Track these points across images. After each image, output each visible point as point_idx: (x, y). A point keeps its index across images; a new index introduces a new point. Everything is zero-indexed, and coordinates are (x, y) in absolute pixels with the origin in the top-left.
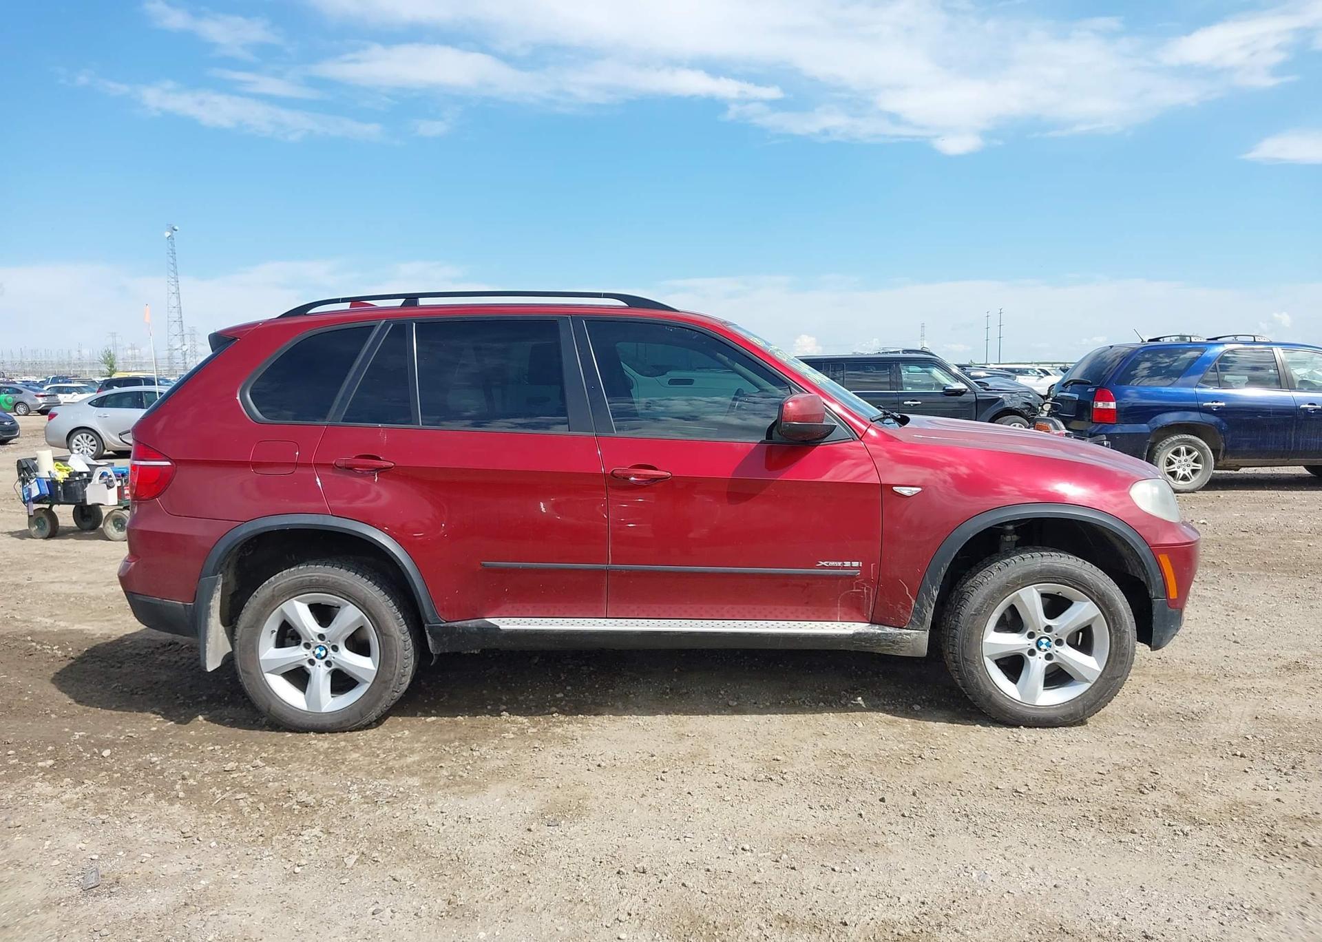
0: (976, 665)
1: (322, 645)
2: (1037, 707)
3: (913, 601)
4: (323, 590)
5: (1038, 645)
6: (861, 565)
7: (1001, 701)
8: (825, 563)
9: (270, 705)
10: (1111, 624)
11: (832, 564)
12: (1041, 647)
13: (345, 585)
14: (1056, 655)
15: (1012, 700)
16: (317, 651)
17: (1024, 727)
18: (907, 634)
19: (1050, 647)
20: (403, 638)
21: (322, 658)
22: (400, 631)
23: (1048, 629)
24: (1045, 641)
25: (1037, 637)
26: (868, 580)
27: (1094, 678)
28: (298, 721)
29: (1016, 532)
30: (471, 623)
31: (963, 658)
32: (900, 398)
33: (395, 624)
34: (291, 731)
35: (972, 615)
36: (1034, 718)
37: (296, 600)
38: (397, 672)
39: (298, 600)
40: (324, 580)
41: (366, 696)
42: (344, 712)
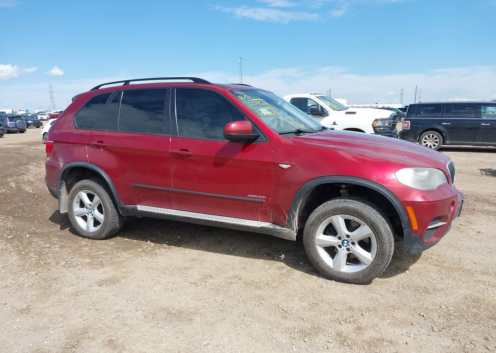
0: (312, 248)
1: (90, 208)
2: (341, 273)
3: (287, 216)
4: (88, 189)
5: (343, 243)
6: (265, 198)
7: (323, 267)
8: (251, 196)
10: (377, 238)
11: (254, 196)
12: (344, 244)
13: (94, 188)
14: (351, 249)
15: (328, 267)
16: (89, 210)
17: (334, 280)
18: (284, 230)
19: (349, 245)
20: (111, 209)
21: (90, 213)
22: (110, 206)
23: (348, 236)
24: (346, 242)
25: (342, 240)
26: (269, 205)
27: (369, 263)
28: (83, 234)
29: (346, 188)
30: (130, 206)
31: (306, 244)
32: (480, 122)
33: (108, 203)
35: (310, 225)
36: (338, 277)
37: (82, 192)
38: (109, 221)
39: (83, 192)
40: (88, 186)
41: (101, 228)
42: (95, 233)
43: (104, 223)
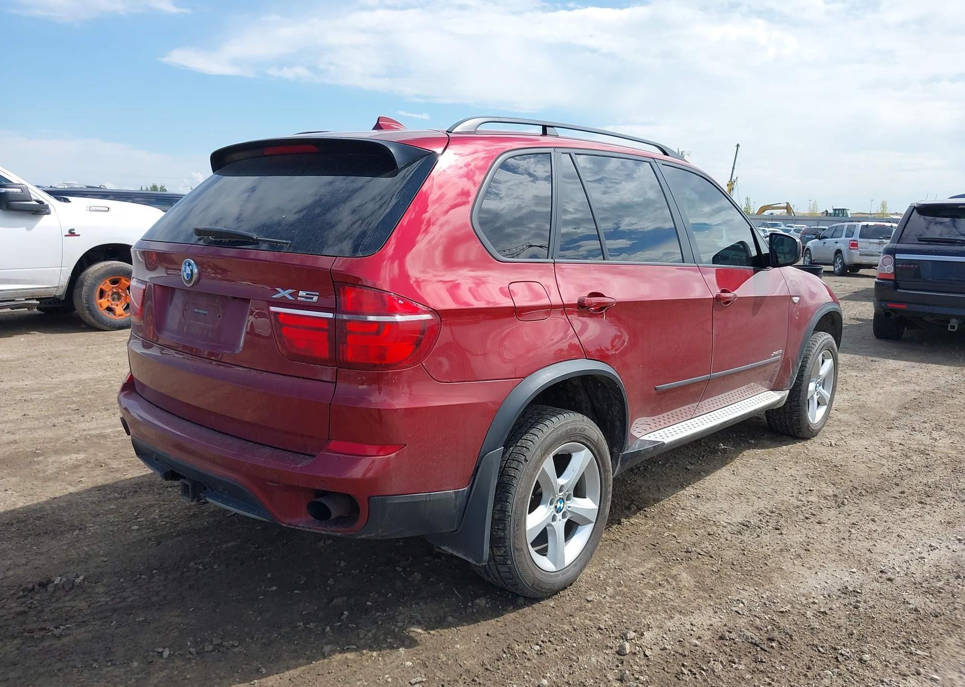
1: (562, 497)
3: (791, 371)
6: (782, 352)
11: (775, 353)
12: (816, 389)
14: (820, 392)
16: (558, 505)
21: (561, 511)
23: (819, 377)
24: (818, 385)
27: (828, 402)
41: (592, 537)
42: (580, 559)
43: (599, 519)
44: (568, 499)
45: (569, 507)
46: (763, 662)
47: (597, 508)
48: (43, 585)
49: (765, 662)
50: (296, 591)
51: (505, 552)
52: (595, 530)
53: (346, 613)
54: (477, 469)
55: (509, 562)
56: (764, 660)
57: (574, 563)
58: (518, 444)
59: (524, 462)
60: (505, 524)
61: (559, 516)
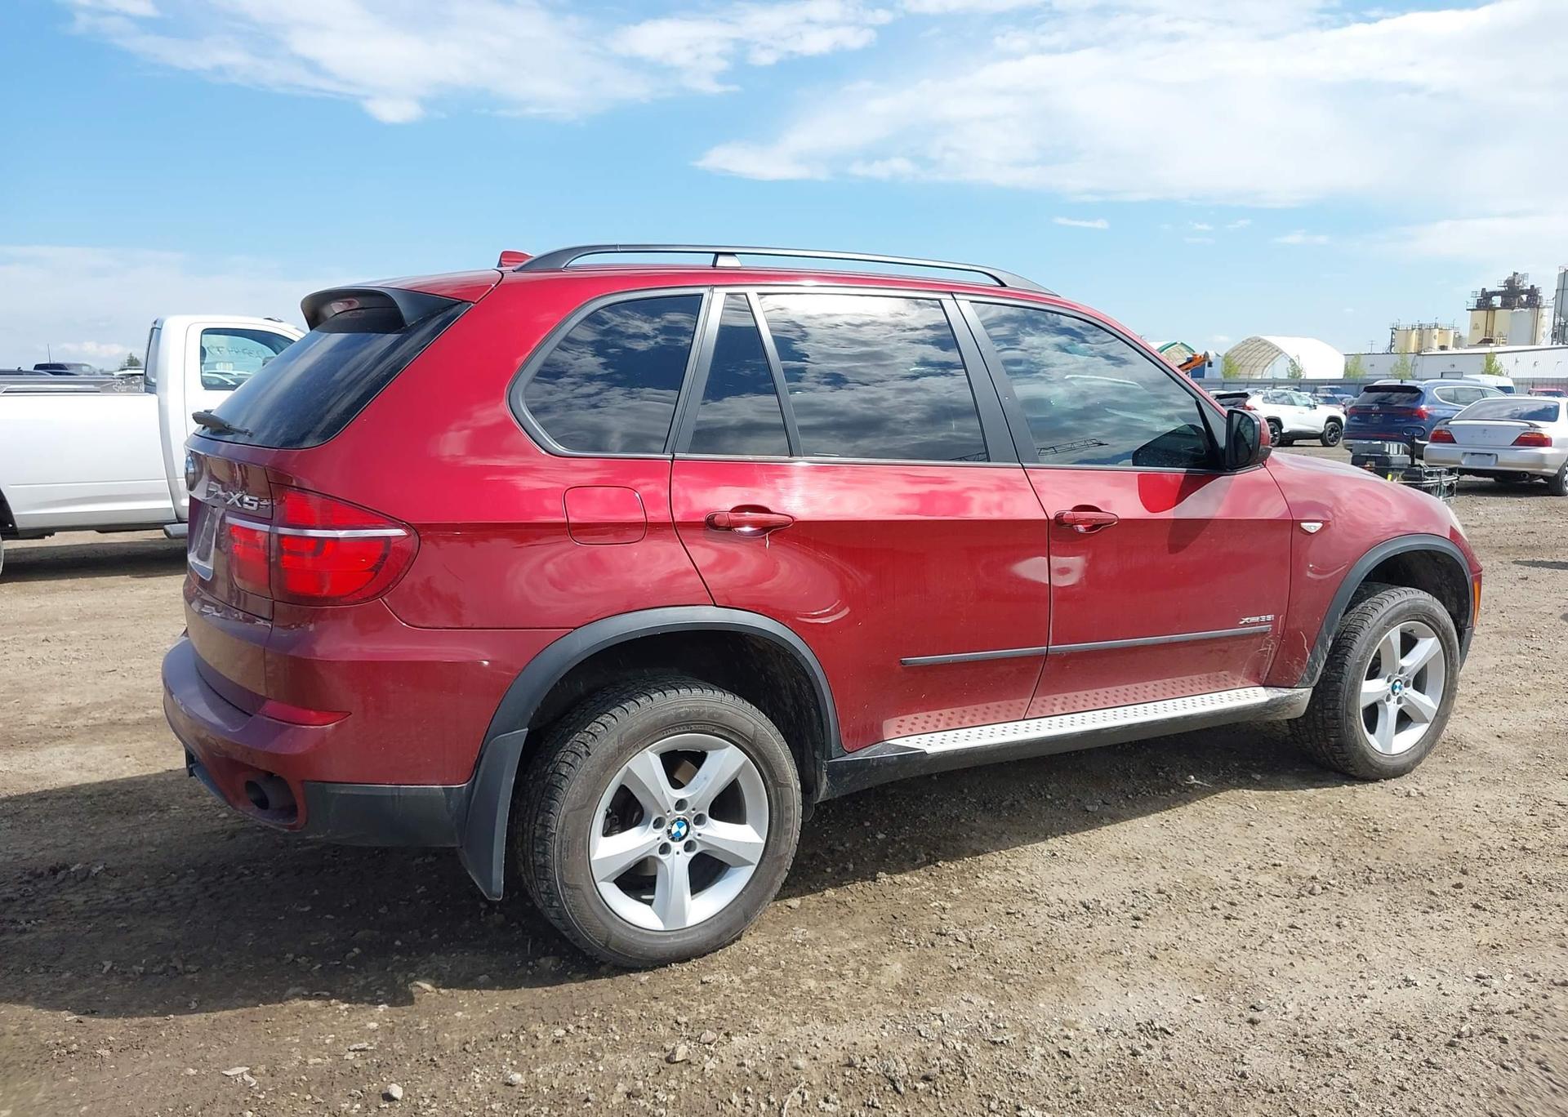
1: (682, 817)
3: (1309, 655)
5: (1393, 689)
6: (1273, 619)
7: (1371, 754)
8: (1247, 620)
9: (610, 935)
11: (1252, 619)
12: (1395, 691)
15: (1376, 752)
16: (675, 829)
18: (1301, 694)
20: (799, 786)
21: (681, 839)
22: (795, 776)
24: (1398, 684)
25: (1393, 680)
26: (1275, 635)
27: (1432, 717)
33: (791, 767)
34: (646, 969)
37: (645, 752)
39: (648, 752)
41: (750, 887)
42: (721, 919)
43: (766, 859)
44: (699, 820)
45: (699, 835)
46: (873, 1107)
47: (763, 842)
48: (54, 871)
49: (878, 1108)
50: (328, 916)
51: (548, 887)
52: (757, 877)
53: (356, 950)
54: (481, 757)
55: (555, 904)
56: (878, 1104)
57: (709, 922)
58: (587, 730)
59: (584, 757)
60: (545, 845)
61: (677, 846)
